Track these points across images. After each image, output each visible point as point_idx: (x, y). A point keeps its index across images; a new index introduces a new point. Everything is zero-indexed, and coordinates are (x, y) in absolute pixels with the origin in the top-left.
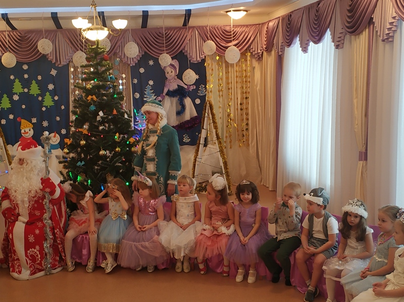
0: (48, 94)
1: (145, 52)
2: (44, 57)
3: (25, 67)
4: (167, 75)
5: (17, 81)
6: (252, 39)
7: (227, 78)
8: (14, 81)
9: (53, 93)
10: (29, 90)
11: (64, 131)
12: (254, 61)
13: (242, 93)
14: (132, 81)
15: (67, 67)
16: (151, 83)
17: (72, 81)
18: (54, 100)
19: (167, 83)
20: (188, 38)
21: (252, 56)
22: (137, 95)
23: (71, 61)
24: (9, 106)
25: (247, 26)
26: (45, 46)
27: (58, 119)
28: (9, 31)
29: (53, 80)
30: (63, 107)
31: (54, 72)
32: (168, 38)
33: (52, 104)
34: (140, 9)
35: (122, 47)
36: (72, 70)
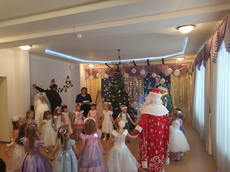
1: (149, 73)
3: (112, 79)
4: (156, 81)
5: (110, 83)
6: (188, 67)
7: (179, 81)
8: (109, 83)
12: (190, 75)
13: (185, 87)
14: (144, 82)
16: (150, 83)
19: (156, 83)
20: (164, 68)
21: (189, 74)
22: (145, 87)
24: (107, 90)
25: (187, 63)
28: (108, 68)
32: (155, 67)
34: (146, 59)
36: (125, 79)
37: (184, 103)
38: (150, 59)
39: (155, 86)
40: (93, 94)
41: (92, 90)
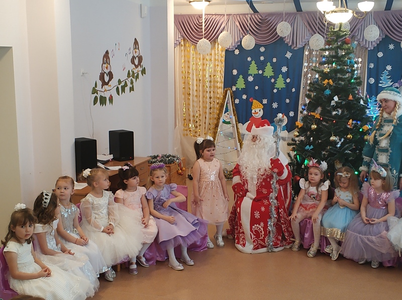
0: (281, 76)
1: (386, 36)
2: (282, 39)
3: (262, 49)
8: (250, 63)
9: (286, 76)
10: (264, 71)
11: (292, 114)
14: (368, 65)
15: (303, 49)
17: (306, 64)
18: (286, 83)
22: (372, 81)
23: (307, 44)
24: (244, 86)
26: (283, 29)
27: (288, 101)
29: (287, 62)
30: (294, 90)
31: (289, 55)
33: (284, 86)
35: (362, 30)
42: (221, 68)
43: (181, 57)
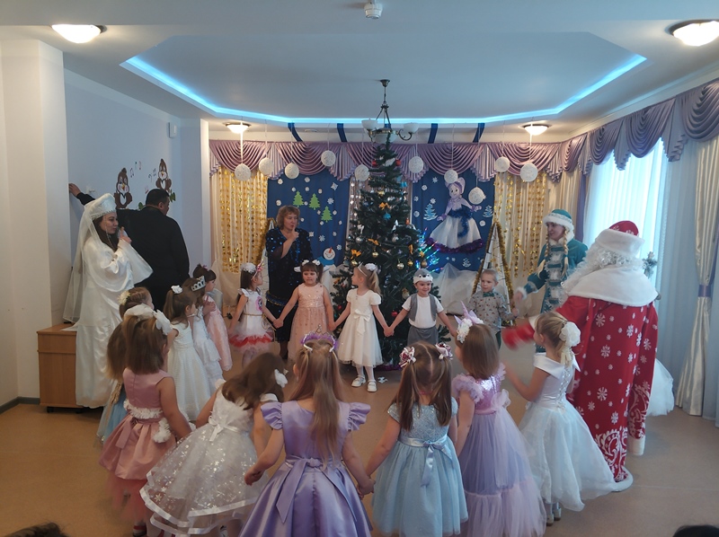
0: (327, 208)
1: (430, 169)
2: (327, 169)
3: (307, 180)
4: (451, 194)
5: (298, 193)
6: (550, 158)
7: (518, 200)
8: (295, 193)
9: (332, 208)
10: (309, 203)
11: (339, 247)
12: (550, 182)
13: (534, 217)
14: (413, 198)
15: (348, 181)
16: (433, 201)
17: (352, 196)
18: (332, 215)
19: (450, 202)
20: (476, 157)
21: (549, 177)
22: (417, 214)
23: (353, 175)
25: (545, 144)
26: (328, 158)
27: (335, 234)
28: (294, 143)
29: (333, 194)
30: (340, 223)
31: (334, 186)
32: (456, 155)
33: (330, 218)
34: (429, 121)
35: (407, 162)
36: (352, 185)
37: (528, 265)
38: (442, 121)
39: (448, 210)
40: (236, 231)
41: (233, 216)
42: (263, 198)
43: (218, 185)
